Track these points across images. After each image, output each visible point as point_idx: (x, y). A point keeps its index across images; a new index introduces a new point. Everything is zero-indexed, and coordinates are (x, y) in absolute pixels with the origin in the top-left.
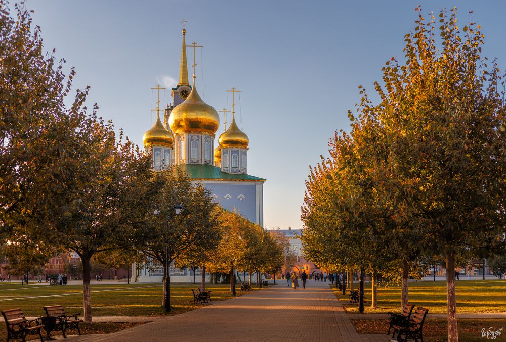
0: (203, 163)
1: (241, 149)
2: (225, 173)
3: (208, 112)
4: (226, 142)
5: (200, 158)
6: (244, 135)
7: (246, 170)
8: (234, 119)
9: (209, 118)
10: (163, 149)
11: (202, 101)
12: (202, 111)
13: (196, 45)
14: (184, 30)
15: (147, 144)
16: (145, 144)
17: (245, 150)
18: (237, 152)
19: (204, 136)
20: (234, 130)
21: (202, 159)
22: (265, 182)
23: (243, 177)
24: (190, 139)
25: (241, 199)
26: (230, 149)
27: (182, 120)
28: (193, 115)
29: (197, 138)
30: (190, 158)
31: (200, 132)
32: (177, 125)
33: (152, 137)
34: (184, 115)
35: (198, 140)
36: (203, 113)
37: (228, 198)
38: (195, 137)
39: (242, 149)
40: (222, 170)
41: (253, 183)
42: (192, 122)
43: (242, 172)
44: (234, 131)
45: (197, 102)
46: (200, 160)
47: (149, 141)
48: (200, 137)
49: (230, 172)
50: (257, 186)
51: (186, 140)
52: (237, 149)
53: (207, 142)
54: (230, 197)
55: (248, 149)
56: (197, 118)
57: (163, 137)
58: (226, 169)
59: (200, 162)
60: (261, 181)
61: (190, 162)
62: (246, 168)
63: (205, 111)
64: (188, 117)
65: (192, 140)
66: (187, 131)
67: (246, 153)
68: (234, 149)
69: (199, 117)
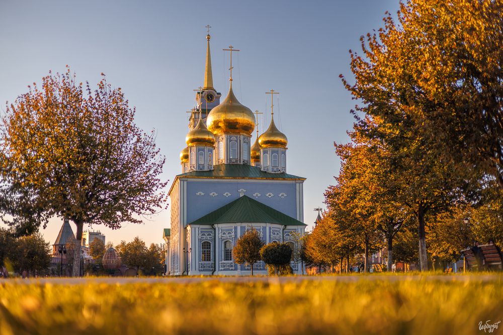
0: (242, 163)
1: (280, 149)
2: (265, 172)
3: (246, 113)
4: (266, 142)
5: (239, 158)
6: (283, 135)
7: (285, 170)
8: (273, 120)
9: (247, 119)
10: (206, 149)
11: (239, 103)
12: (240, 112)
13: (232, 49)
14: (209, 35)
15: (190, 144)
16: (188, 144)
17: (284, 150)
18: (277, 152)
19: (242, 137)
20: (273, 130)
21: (240, 159)
22: (305, 181)
23: (283, 175)
24: (229, 140)
25: (283, 197)
26: (270, 149)
27: (220, 122)
28: (232, 117)
29: (236, 139)
30: (228, 158)
31: (239, 133)
32: (216, 126)
33: (196, 137)
34: (223, 117)
35: (237, 141)
36: (242, 114)
37: (270, 197)
38: (234, 138)
39: (282, 149)
40: (262, 170)
41: (294, 182)
42: (232, 123)
43: (282, 172)
44: (273, 132)
45: (235, 104)
46: (238, 160)
47: (193, 141)
48: (238, 138)
49: (270, 171)
50: (298, 185)
51: (224, 140)
52: (277, 149)
53: (244, 142)
54: (272, 195)
55: (287, 148)
56: (236, 119)
57: (207, 137)
58: (266, 168)
59: (239, 162)
60: (301, 180)
61: (229, 161)
62: (285, 168)
63: (243, 112)
64: (228, 118)
65: (230, 141)
66: (226, 132)
67: (284, 153)
68: (274, 149)
69: (237, 118)
